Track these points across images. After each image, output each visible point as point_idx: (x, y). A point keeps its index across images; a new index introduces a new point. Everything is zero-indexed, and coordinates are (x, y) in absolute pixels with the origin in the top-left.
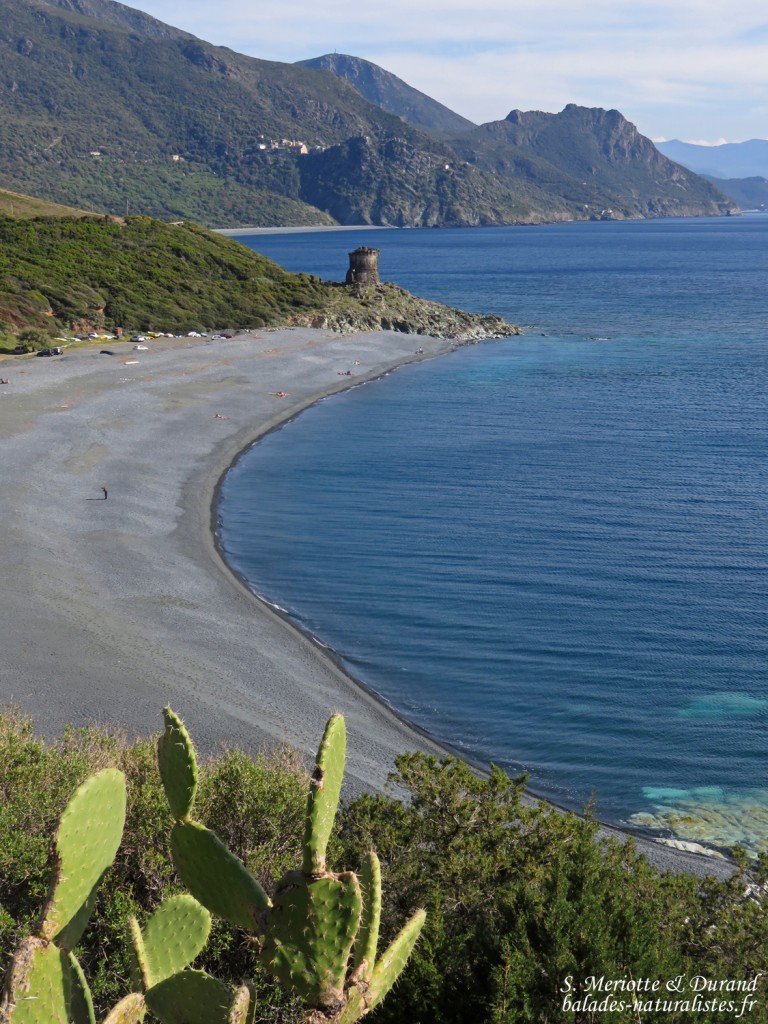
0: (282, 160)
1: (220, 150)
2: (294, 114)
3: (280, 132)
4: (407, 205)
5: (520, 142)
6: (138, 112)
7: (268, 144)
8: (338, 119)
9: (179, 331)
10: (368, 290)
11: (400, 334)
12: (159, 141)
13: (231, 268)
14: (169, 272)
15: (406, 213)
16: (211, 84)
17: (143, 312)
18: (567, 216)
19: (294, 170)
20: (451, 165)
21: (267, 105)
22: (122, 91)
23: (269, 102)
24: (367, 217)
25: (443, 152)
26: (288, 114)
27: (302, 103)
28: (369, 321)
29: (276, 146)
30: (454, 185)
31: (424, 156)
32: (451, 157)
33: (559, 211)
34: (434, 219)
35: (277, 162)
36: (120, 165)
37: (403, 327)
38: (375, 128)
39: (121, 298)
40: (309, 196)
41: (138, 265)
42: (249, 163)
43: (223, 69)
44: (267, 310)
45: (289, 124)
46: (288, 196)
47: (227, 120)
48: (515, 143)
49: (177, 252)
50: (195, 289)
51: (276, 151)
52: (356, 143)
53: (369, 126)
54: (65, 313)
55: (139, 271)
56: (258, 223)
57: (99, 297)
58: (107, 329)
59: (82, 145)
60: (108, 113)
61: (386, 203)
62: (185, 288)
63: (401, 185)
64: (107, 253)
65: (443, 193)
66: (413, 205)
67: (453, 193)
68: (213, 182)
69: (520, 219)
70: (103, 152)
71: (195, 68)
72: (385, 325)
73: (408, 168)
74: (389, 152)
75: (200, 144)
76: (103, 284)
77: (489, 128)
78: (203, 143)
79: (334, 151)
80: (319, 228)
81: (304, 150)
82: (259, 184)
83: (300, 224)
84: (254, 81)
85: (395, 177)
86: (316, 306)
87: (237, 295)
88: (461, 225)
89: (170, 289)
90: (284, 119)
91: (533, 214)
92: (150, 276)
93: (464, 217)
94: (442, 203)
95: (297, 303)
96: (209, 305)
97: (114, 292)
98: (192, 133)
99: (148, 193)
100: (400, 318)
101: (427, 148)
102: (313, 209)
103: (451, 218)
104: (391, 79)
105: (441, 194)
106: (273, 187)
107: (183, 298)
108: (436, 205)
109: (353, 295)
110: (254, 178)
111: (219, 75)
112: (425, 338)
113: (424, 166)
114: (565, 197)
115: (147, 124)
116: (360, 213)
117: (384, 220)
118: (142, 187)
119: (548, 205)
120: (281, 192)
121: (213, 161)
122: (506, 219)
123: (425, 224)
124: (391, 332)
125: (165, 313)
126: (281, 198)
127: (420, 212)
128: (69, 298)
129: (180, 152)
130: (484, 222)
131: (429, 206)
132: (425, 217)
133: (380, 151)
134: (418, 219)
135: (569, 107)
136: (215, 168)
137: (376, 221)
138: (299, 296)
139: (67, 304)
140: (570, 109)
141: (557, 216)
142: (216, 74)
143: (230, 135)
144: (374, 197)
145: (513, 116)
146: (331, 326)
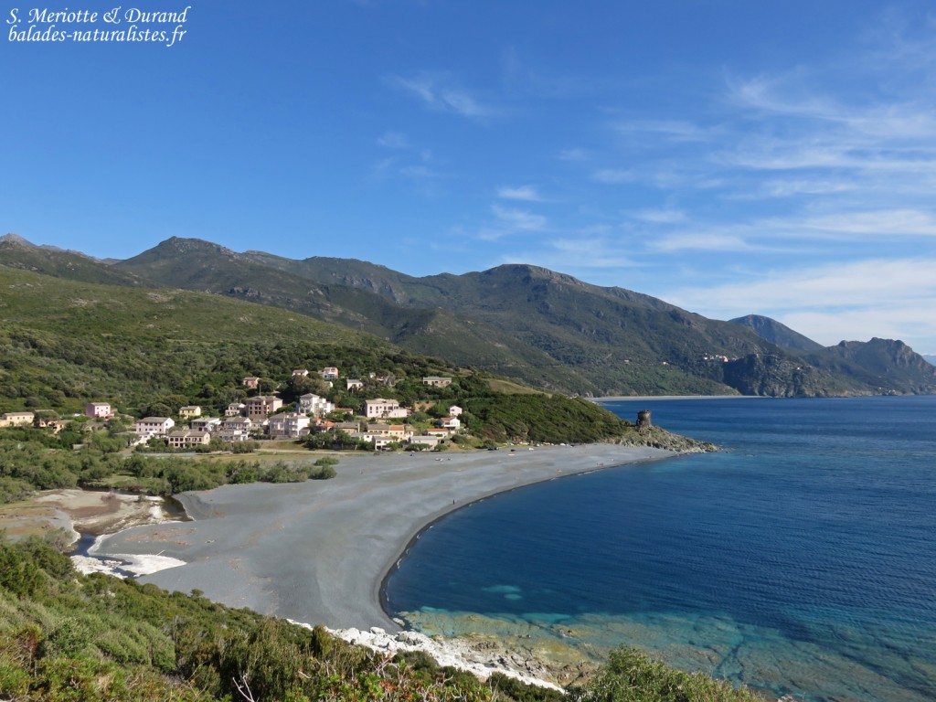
0: (715, 364)
1: (685, 359)
2: (723, 343)
3: (715, 352)
4: (777, 386)
5: (846, 356)
6: (649, 343)
7: (709, 357)
8: (745, 346)
9: (556, 443)
10: (644, 429)
11: (655, 449)
12: (657, 355)
13: (588, 417)
14: (560, 418)
15: (777, 390)
16: (683, 330)
17: (543, 434)
18: (869, 393)
19: (721, 369)
20: (802, 368)
21: (709, 339)
22: (642, 334)
23: (711, 338)
24: (756, 392)
25: (797, 361)
26: (720, 343)
27: (727, 339)
28: (641, 442)
29: (712, 358)
30: (802, 377)
31: (787, 363)
32: (801, 363)
33: (864, 390)
34: (791, 393)
35: (712, 365)
36: (638, 366)
37: (657, 446)
38: (763, 350)
39: (535, 428)
40: (728, 381)
41: (548, 415)
42: (699, 366)
43: (689, 323)
44: (597, 436)
45: (720, 348)
46: (718, 381)
47: (689, 346)
48: (843, 356)
49: (566, 410)
50: (568, 425)
51: (712, 361)
52: (751, 358)
53: (760, 349)
54: (511, 433)
55: (547, 417)
56: (701, 394)
57: (526, 427)
58: (527, 440)
59: (621, 357)
60: (634, 343)
61: (766, 385)
62: (564, 425)
63: (774, 377)
64: (535, 409)
65: (796, 381)
66: (780, 387)
67: (802, 381)
68: (681, 374)
69: (839, 394)
70: (630, 360)
71: (676, 323)
72: (649, 444)
73: (778, 369)
74: (768, 361)
75: (676, 357)
76: (530, 422)
77: (830, 350)
78: (678, 356)
79: (741, 360)
80: (732, 396)
81: (726, 360)
82: (703, 376)
83: (721, 394)
84: (704, 329)
85: (771, 373)
86: (619, 435)
87: (586, 429)
88: (806, 397)
89: (558, 425)
90: (717, 346)
91: (847, 392)
92: (551, 420)
93: (807, 393)
94: (795, 386)
95: (611, 433)
96: (572, 432)
97: (533, 425)
98: (673, 352)
99: (649, 379)
100: (656, 442)
101: (789, 359)
102: (729, 387)
103: (800, 394)
104: (781, 326)
105: (795, 382)
106: (710, 377)
107: (562, 429)
108: (793, 387)
109: (637, 431)
110: (701, 373)
111: (687, 326)
112: (667, 451)
113: (786, 368)
114: (869, 383)
115: (652, 348)
116: (753, 390)
117: (765, 394)
118: (647, 376)
119: (859, 387)
120: (713, 379)
121: (682, 364)
122: (830, 394)
123: (786, 396)
124: (652, 448)
125: (552, 435)
126: (713, 382)
127: (784, 390)
128: (513, 427)
129: (667, 361)
130: (818, 395)
131: (789, 387)
132: (787, 392)
133: (764, 361)
134: (782, 393)
135: (873, 339)
136: (683, 368)
137: (761, 394)
138: (613, 430)
139: (512, 430)
140: (874, 340)
141: (863, 393)
142: (686, 325)
143: (691, 353)
144: (760, 382)
145: (842, 344)
146: (624, 444)
